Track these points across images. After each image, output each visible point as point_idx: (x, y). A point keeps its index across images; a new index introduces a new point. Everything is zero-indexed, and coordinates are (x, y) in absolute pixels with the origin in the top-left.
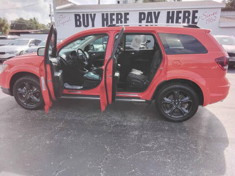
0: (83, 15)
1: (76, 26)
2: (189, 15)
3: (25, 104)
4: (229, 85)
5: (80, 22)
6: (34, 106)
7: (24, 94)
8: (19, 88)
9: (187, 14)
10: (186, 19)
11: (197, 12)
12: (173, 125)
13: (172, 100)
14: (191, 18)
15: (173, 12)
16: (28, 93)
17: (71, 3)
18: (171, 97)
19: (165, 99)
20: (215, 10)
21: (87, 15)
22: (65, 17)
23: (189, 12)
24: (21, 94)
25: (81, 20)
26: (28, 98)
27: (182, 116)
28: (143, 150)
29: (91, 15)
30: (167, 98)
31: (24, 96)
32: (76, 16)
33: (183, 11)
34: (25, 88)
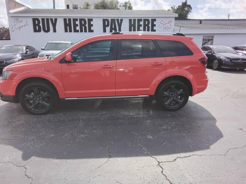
0: (43, 20)
1: (35, 32)
2: (149, 23)
3: (33, 109)
4: (208, 79)
5: (39, 27)
6: (44, 111)
7: (31, 100)
8: (26, 94)
9: (147, 22)
10: (147, 27)
11: (155, 20)
12: (172, 113)
13: (169, 93)
14: (150, 25)
15: (135, 20)
16: (36, 99)
17: (24, 6)
18: (168, 91)
19: (165, 93)
20: (170, 19)
21: (47, 20)
22: (21, 21)
23: (148, 20)
24: (28, 101)
25: (41, 25)
26: (36, 103)
27: (178, 105)
28: (162, 131)
29: (52, 20)
30: (166, 92)
31: (31, 102)
32: (34, 20)
33: (143, 19)
34: (32, 93)
